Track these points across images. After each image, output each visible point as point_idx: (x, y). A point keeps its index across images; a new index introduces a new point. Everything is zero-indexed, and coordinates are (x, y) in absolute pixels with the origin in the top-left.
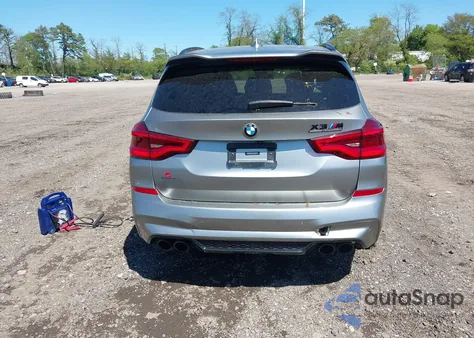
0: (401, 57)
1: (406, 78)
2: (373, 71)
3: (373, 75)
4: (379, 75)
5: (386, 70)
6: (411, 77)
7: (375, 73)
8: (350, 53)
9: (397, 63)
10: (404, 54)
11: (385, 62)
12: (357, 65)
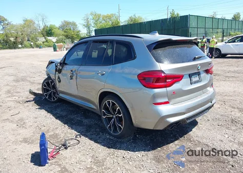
0: (44, 40)
1: (55, 50)
2: (32, 47)
3: (32, 49)
4: (35, 49)
5: (39, 46)
6: (57, 49)
7: (33, 48)
8: (16, 38)
9: (43, 43)
10: (45, 38)
11: (37, 43)
12: (21, 44)
